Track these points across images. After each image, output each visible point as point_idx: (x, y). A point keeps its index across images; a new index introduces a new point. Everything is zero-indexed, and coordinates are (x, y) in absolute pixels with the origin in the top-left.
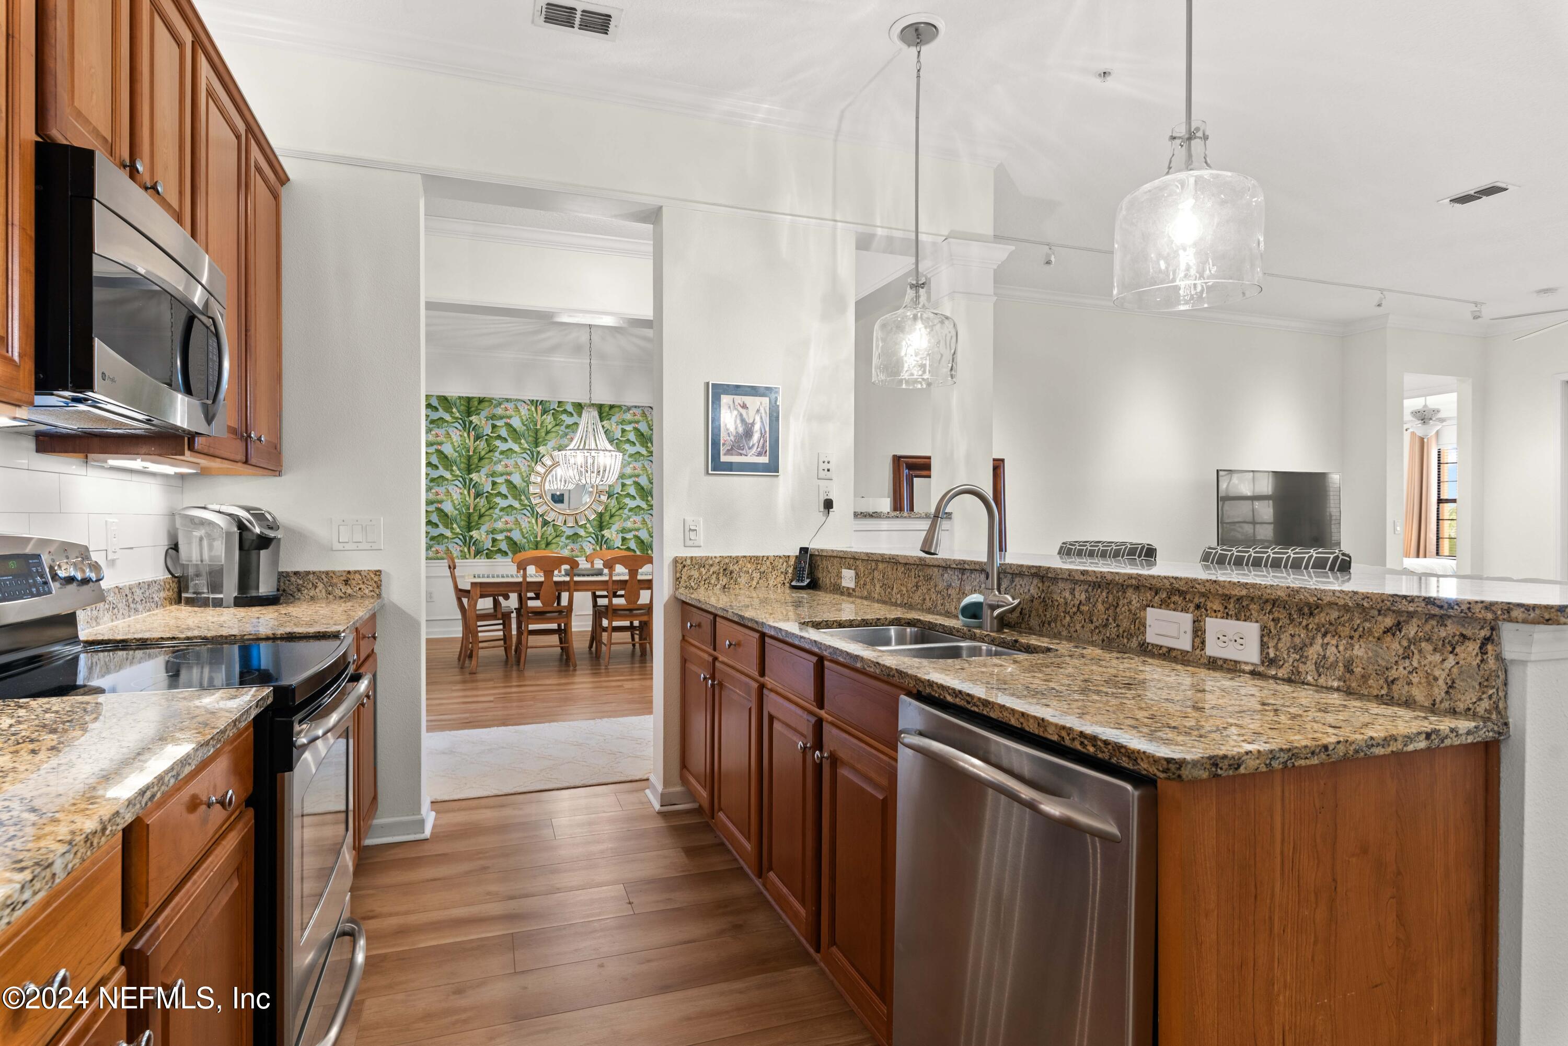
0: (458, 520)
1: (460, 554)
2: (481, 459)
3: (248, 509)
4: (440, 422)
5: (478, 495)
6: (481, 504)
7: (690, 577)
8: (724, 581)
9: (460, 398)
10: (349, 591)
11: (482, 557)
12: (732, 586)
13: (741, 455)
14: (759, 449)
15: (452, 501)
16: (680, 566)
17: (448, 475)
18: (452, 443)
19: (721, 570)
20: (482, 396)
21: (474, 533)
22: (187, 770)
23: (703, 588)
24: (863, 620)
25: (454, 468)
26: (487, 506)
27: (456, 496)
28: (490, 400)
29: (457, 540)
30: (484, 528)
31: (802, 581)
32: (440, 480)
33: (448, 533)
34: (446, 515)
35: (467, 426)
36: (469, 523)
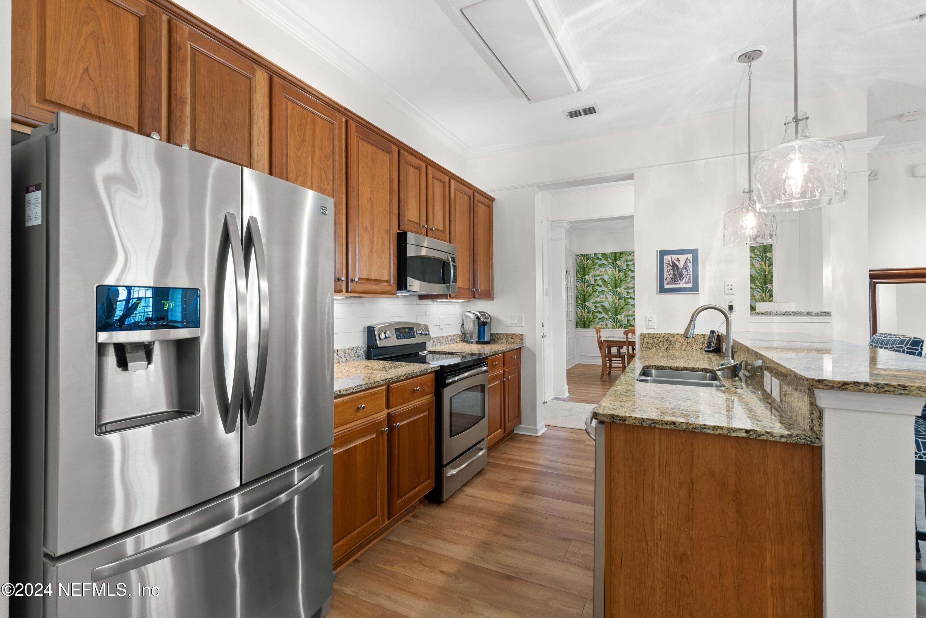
0: (611, 310)
1: (612, 326)
2: (621, 281)
3: (480, 312)
4: (602, 265)
5: (620, 298)
6: (622, 303)
7: (648, 343)
8: (666, 345)
9: (611, 253)
10: (513, 341)
11: (622, 328)
12: (671, 348)
13: (676, 284)
14: (686, 281)
15: (608, 302)
16: (643, 338)
17: (606, 290)
18: (608, 275)
19: (665, 340)
20: (622, 251)
21: (619, 317)
22: (401, 378)
23: (655, 348)
24: (684, 368)
25: (609, 286)
26: (625, 304)
27: (610, 299)
28: (626, 253)
29: (610, 320)
30: (623, 314)
31: (710, 348)
32: (603, 292)
33: (606, 317)
34: (606, 308)
35: (615, 266)
36: (616, 312)
